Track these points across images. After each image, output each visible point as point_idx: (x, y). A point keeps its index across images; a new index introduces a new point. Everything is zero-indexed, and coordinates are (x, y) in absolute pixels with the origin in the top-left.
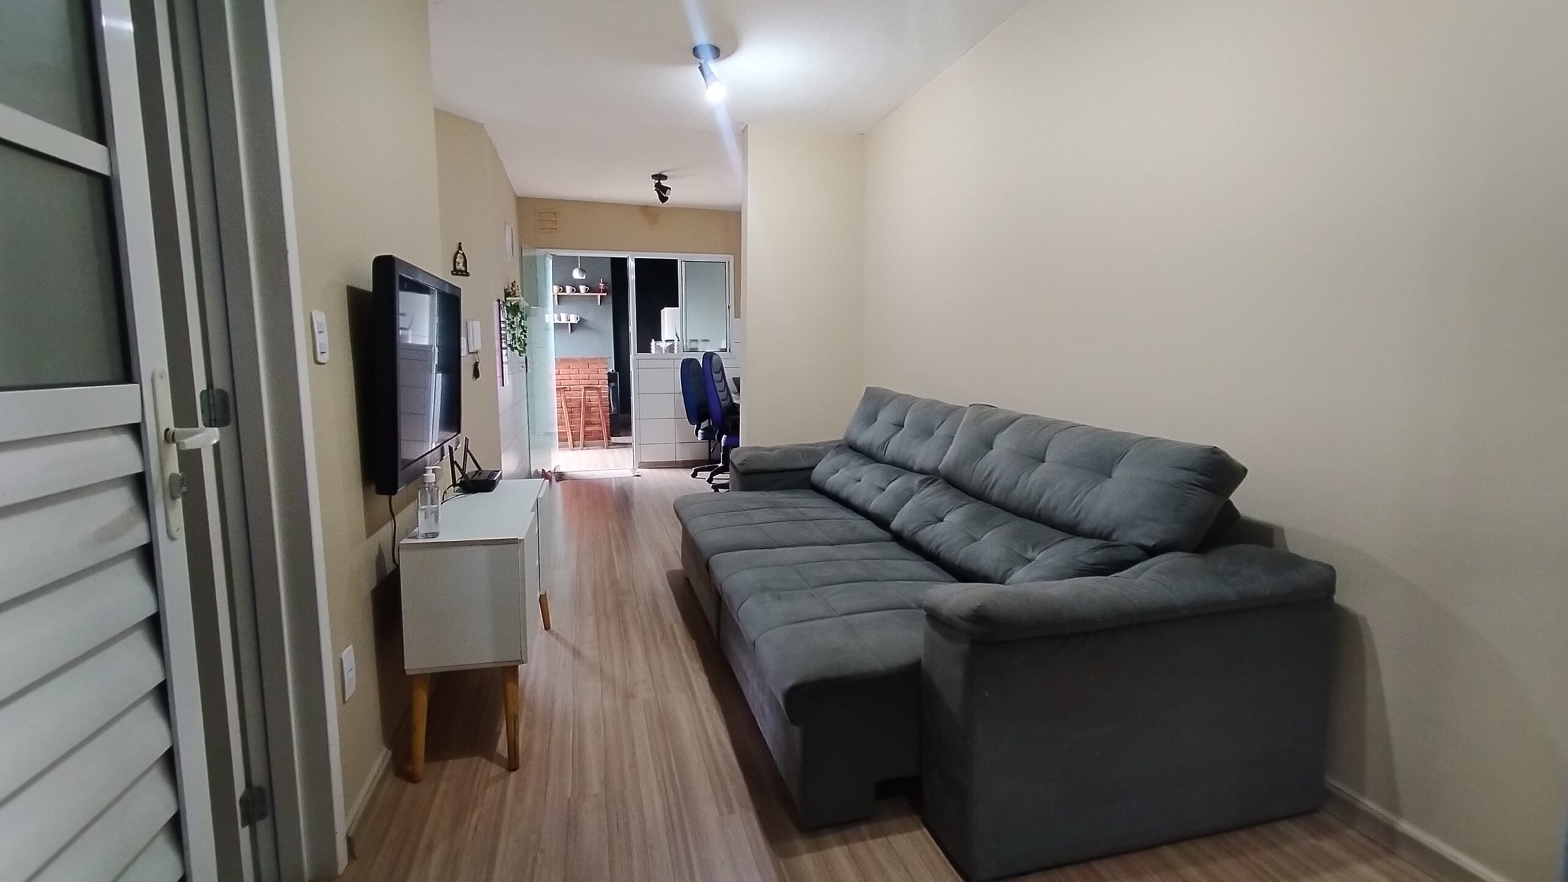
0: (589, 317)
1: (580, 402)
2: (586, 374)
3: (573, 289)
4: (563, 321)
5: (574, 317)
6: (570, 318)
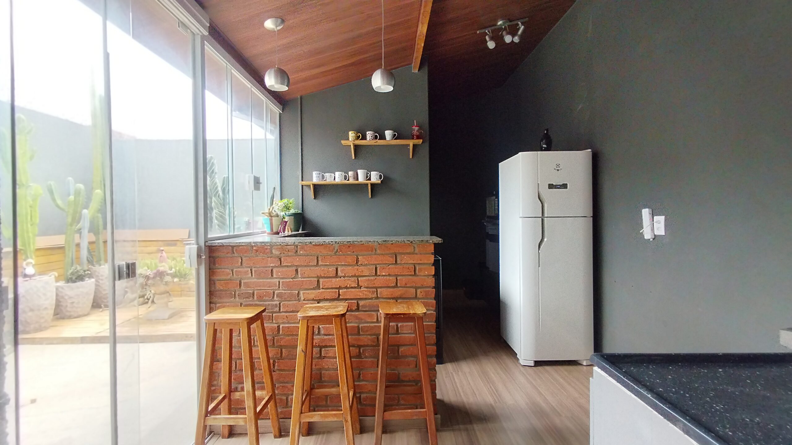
0: (396, 175)
1: (378, 335)
2: (389, 275)
3: (376, 136)
4: (361, 179)
5: (377, 175)
6: (370, 175)
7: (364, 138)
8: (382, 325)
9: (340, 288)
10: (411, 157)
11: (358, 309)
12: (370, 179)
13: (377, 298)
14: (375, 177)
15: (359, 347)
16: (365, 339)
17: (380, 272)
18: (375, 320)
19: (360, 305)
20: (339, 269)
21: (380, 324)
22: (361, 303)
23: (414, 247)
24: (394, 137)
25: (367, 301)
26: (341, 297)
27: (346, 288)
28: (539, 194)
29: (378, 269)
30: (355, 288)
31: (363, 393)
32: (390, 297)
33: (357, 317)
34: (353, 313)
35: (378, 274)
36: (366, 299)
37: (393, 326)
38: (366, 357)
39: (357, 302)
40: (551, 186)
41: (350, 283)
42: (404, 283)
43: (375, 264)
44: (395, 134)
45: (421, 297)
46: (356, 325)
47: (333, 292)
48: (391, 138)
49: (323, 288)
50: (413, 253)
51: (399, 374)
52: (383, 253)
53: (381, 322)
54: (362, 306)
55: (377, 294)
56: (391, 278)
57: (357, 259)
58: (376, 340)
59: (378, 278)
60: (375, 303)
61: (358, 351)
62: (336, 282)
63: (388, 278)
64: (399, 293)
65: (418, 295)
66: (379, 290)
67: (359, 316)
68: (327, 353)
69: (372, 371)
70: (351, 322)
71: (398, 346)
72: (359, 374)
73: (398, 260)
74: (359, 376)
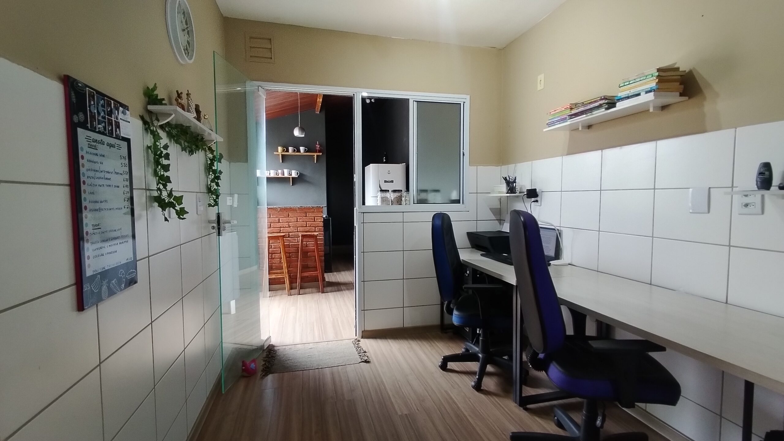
0: (307, 172)
3: (295, 150)
4: (286, 175)
5: (295, 172)
6: (291, 173)
7: (288, 151)
8: (300, 243)
9: (281, 227)
10: (315, 162)
11: (289, 237)
12: (291, 175)
13: (298, 232)
14: (294, 174)
15: (290, 253)
16: (292, 250)
17: (299, 220)
18: (297, 241)
19: (290, 235)
20: (280, 219)
21: (299, 243)
22: (290, 234)
23: (314, 210)
24: (306, 151)
25: (293, 233)
26: (281, 231)
27: (283, 227)
28: (380, 185)
29: (298, 219)
30: (287, 227)
31: (292, 273)
32: (303, 231)
33: (288, 240)
34: (287, 238)
35: (298, 221)
36: (293, 232)
37: (305, 244)
38: (293, 258)
39: (289, 234)
40: (385, 182)
41: (285, 225)
42: (310, 225)
43: (296, 217)
44: (306, 149)
45: (317, 231)
46: (288, 244)
47: (277, 229)
48: (304, 151)
49: (273, 228)
50: (314, 212)
51: (308, 264)
52: (300, 212)
53: (299, 242)
54: (291, 235)
55: (298, 230)
56: (304, 223)
57: (289, 214)
58: (297, 250)
59: (298, 223)
60: (297, 234)
61: (289, 255)
62: (278, 225)
63: (302, 223)
64: (308, 229)
65: (316, 230)
66: (298, 228)
67: (290, 240)
68: (275, 256)
69: (296, 264)
70: (286, 243)
71: (307, 252)
72: (290, 265)
73: (307, 215)
74: (290, 266)
